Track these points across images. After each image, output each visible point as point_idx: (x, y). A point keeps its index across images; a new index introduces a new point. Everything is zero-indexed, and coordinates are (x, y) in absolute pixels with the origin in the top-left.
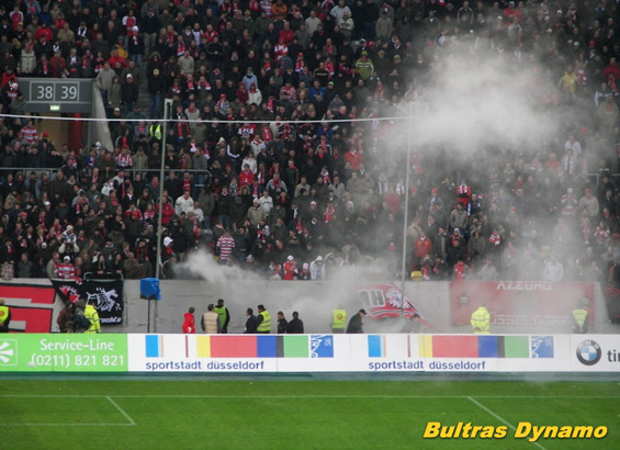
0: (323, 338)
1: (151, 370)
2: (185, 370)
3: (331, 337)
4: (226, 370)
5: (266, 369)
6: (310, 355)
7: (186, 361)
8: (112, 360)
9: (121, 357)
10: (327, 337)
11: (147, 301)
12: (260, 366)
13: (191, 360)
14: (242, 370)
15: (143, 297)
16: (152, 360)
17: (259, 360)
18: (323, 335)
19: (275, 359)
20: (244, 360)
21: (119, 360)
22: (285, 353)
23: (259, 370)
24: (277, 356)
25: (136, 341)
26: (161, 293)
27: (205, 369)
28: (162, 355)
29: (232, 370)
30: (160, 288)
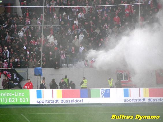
0: (106, 90)
1: (39, 103)
2: (52, 103)
3: (109, 89)
4: (68, 103)
5: (84, 102)
6: (101, 96)
7: (52, 100)
8: (23, 100)
9: (27, 98)
10: (107, 89)
11: (37, 77)
12: (81, 101)
13: (54, 99)
14: (75, 103)
15: (35, 75)
16: (39, 100)
17: (81, 99)
18: (106, 89)
19: (87, 98)
20: (75, 99)
21: (26, 99)
22: (91, 96)
23: (81, 103)
24: (88, 97)
25: (33, 92)
26: (42, 73)
27: (60, 103)
28: (43, 98)
29: (71, 103)
30: (42, 71)
